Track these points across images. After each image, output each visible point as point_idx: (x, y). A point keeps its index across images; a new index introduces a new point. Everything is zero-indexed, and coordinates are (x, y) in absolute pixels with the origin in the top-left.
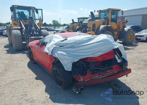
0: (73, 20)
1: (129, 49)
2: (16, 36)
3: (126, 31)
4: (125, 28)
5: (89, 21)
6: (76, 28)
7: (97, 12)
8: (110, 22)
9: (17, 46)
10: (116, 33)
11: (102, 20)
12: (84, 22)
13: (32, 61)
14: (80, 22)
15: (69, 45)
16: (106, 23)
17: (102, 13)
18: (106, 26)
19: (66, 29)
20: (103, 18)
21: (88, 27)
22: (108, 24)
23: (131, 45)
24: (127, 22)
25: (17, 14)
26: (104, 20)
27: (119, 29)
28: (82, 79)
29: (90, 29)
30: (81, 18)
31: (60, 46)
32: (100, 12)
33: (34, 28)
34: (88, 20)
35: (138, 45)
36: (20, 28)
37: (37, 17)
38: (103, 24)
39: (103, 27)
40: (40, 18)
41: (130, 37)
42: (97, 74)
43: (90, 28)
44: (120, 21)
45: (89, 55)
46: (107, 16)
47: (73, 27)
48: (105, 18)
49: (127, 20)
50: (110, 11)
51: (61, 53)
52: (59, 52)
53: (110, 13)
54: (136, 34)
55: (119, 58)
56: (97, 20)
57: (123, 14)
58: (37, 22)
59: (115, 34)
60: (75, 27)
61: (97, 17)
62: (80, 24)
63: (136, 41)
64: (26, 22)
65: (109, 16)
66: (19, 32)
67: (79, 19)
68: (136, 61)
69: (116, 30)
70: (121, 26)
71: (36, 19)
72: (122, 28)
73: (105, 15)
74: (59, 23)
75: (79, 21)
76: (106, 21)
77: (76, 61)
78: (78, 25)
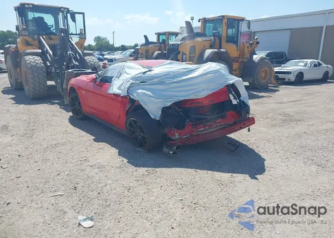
0: (146, 37)
1: (262, 97)
2: (33, 68)
3: (256, 61)
4: (255, 57)
5: (183, 39)
6: (153, 54)
7: (199, 21)
8: (224, 43)
9: (36, 88)
10: (236, 66)
11: (208, 39)
12: (171, 42)
13: (77, 115)
14: (161, 41)
15: (155, 80)
16: (217, 44)
17: (208, 24)
18: (216, 50)
19: (131, 56)
20: (211, 34)
21: (181, 53)
22: (220, 48)
23: (265, 89)
24: (258, 43)
25: (30, 23)
26: (212, 38)
27: (243, 57)
28: (177, 134)
29: (184, 56)
30: (164, 34)
31: (141, 81)
32: (205, 21)
33: (71, 52)
34: (180, 37)
35: (278, 91)
36: (40, 51)
37: (72, 30)
38: (211, 47)
39: (211, 53)
40: (81, 33)
41: (264, 75)
42: (202, 126)
43: (184, 54)
44: (244, 41)
45: (189, 96)
46: (219, 29)
47: (147, 51)
48: (214, 35)
49: (258, 40)
50: (225, 21)
51: (144, 93)
52: (140, 91)
53: (224, 24)
54: (276, 69)
55: (235, 98)
56: (199, 39)
57: (249, 28)
58: (75, 40)
59: (234, 68)
60: (150, 53)
61: (199, 31)
62: (161, 46)
63: (274, 82)
64: (51, 39)
65: (223, 30)
66: (38, 60)
67: (159, 35)
68: (270, 115)
69: (236, 60)
70: (246, 51)
71: (72, 34)
72: (248, 55)
73: (215, 28)
74: (111, 43)
75: (158, 39)
76: (217, 41)
77: (169, 104)
78: (157, 48)
